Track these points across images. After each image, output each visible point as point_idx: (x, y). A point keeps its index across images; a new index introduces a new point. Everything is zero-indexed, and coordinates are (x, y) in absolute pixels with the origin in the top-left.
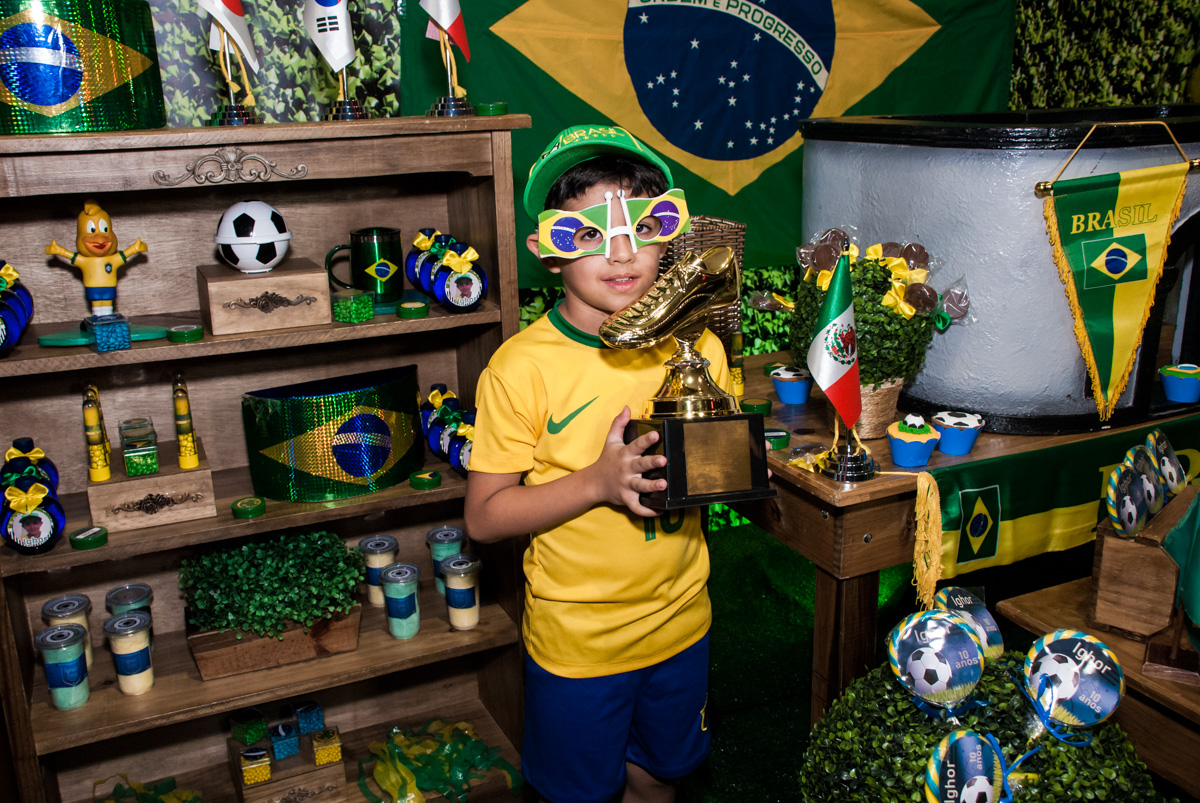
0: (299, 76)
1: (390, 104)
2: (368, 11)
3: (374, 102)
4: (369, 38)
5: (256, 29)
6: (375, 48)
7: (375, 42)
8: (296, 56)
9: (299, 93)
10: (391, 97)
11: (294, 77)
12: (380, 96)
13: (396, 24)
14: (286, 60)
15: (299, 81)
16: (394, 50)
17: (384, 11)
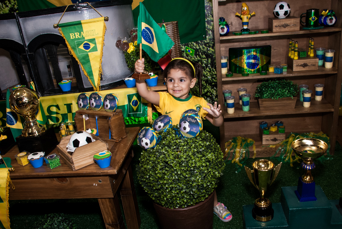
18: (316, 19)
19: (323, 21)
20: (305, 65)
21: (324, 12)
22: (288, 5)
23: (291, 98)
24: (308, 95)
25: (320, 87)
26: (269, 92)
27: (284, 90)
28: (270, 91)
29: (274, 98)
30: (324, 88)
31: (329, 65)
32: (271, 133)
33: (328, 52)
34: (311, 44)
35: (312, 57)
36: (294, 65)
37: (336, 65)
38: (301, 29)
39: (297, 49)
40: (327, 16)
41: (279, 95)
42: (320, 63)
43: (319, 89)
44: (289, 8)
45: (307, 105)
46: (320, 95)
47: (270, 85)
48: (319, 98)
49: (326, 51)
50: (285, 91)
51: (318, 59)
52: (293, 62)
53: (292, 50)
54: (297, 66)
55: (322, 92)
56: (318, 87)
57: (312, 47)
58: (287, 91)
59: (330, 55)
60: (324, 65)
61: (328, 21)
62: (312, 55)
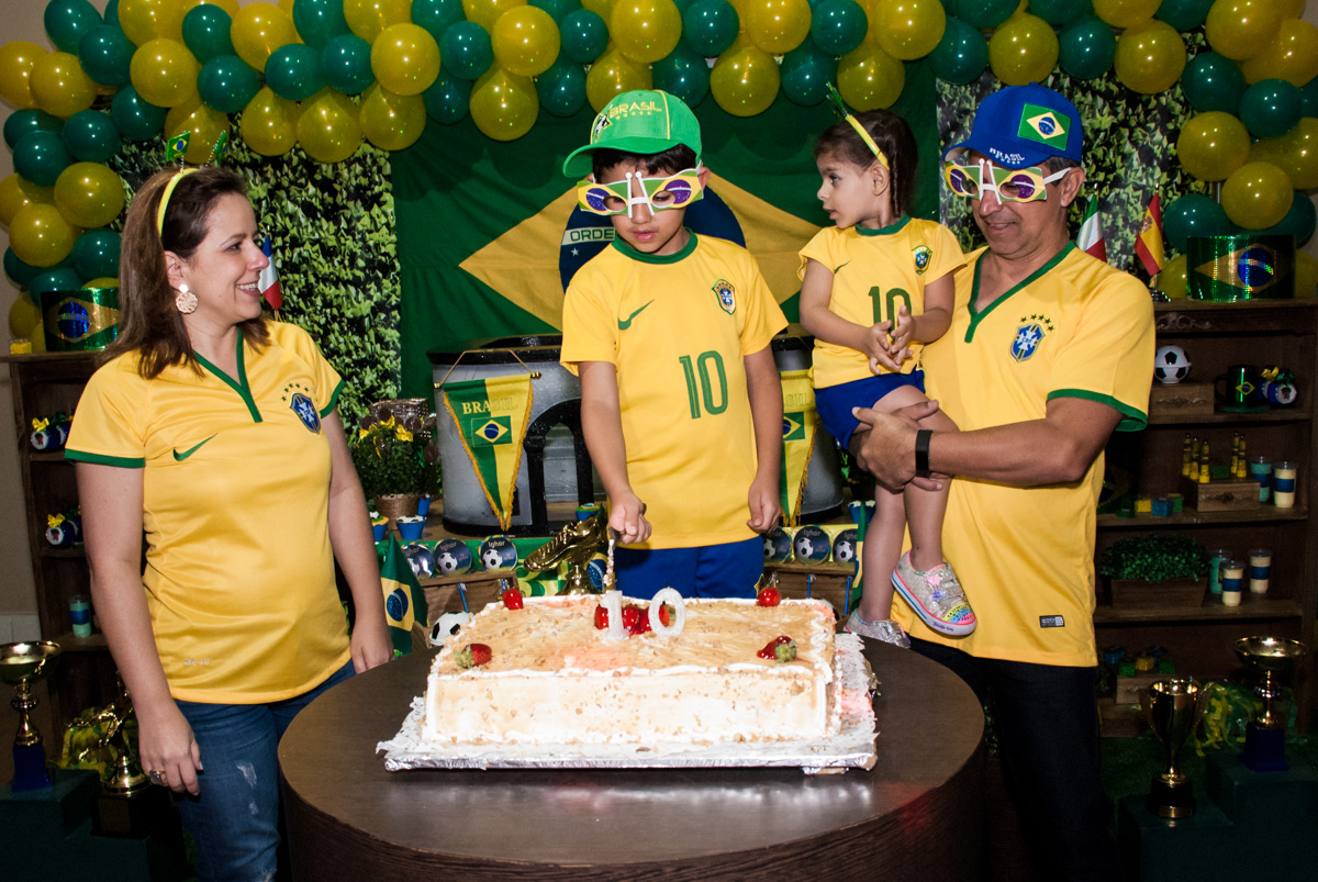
0: (334, 301)
1: (395, 317)
2: (380, 257)
3: (383, 316)
4: (380, 275)
5: (310, 273)
6: (384, 281)
7: (384, 277)
8: (333, 288)
9: (335, 311)
10: (395, 313)
11: (331, 301)
12: (388, 312)
13: (397, 265)
14: (327, 291)
15: (335, 304)
16: (396, 282)
17: (390, 257)
18: (1252, 388)
19: (1265, 393)
20: (1227, 498)
21: (1266, 371)
22: (1186, 355)
23: (1193, 580)
24: (1233, 574)
25: (1263, 555)
26: (1138, 562)
27: (1177, 558)
28: (1140, 559)
29: (1150, 578)
30: (1273, 561)
31: (1284, 500)
32: (1138, 673)
33: (1282, 468)
34: (1238, 447)
35: (1243, 478)
36: (1202, 497)
37: (1304, 500)
38: (1217, 410)
39: (1206, 458)
40: (1276, 383)
41: (1163, 571)
42: (1263, 494)
43: (1261, 562)
44: (1188, 361)
45: (1231, 599)
46: (1262, 578)
47: (1139, 546)
48: (1259, 586)
49: (1276, 465)
50: (1179, 562)
51: (1258, 484)
52: (1197, 489)
53: (1192, 460)
54: (1209, 499)
55: (1268, 568)
56: (1257, 555)
57: (1242, 454)
58: (1184, 561)
59: (1285, 474)
60: (1271, 500)
61: (1279, 395)
62: (1242, 474)
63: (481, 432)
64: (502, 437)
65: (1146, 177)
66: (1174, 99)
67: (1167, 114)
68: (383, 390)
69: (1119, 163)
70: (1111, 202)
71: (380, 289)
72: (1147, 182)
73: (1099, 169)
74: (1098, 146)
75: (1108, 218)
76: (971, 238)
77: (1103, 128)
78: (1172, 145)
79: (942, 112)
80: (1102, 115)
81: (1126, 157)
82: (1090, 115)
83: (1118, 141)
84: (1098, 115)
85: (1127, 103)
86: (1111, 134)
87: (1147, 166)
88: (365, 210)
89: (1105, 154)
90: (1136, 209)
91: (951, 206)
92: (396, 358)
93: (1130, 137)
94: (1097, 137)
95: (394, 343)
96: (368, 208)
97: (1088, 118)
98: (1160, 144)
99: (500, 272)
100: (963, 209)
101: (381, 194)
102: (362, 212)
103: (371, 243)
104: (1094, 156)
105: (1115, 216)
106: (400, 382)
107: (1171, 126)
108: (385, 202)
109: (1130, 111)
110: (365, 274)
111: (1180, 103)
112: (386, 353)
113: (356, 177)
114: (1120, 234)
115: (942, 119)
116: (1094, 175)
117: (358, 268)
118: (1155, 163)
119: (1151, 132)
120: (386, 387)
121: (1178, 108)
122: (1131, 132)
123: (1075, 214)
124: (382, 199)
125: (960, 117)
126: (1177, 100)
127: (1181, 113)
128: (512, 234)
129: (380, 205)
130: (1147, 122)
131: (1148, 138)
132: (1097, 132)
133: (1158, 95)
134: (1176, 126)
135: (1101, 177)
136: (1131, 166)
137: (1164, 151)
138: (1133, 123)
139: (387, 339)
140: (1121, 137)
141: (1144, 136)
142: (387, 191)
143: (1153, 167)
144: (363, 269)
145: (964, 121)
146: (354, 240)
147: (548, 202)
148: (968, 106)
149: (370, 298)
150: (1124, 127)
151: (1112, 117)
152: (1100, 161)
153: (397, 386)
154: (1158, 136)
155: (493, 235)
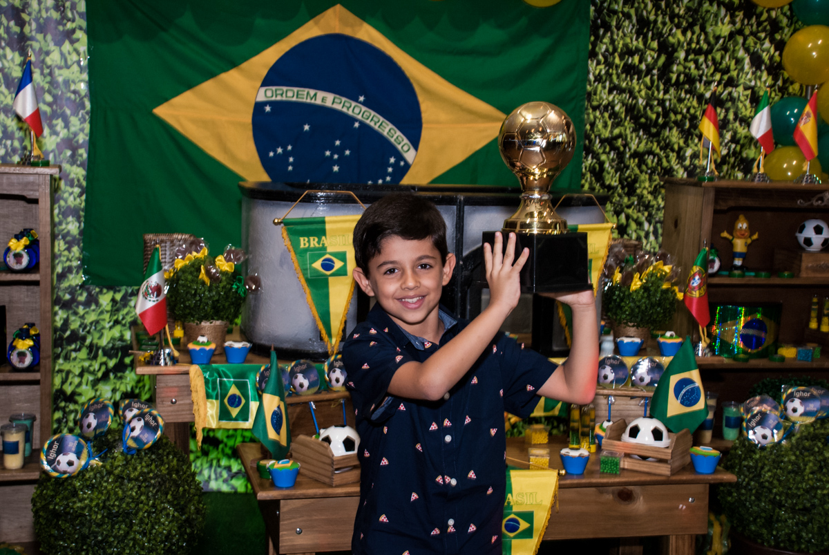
1: (81, 156)
2: (69, 94)
3: (69, 153)
4: (68, 112)
6: (72, 119)
7: (72, 114)
10: (82, 151)
12: (74, 149)
13: (88, 104)
16: (85, 120)
63: (317, 265)
64: (338, 270)
65: (755, 79)
66: (782, 13)
67: (775, 26)
68: (63, 226)
69: (733, 66)
70: (725, 99)
71: (67, 126)
72: (756, 83)
73: (716, 70)
74: (718, 50)
75: (721, 112)
76: (610, 123)
77: (723, 35)
78: (777, 53)
79: (595, 11)
80: (723, 23)
81: (739, 62)
82: (714, 23)
83: (734, 47)
84: (720, 24)
85: (744, 14)
86: (729, 40)
87: (756, 70)
88: (56, 45)
89: (723, 58)
90: (745, 106)
91: (595, 94)
92: (80, 195)
93: (744, 44)
94: (717, 42)
95: (78, 180)
96: (59, 44)
97: (711, 25)
98: (768, 51)
99: (194, 121)
100: (605, 97)
101: (73, 31)
102: (52, 47)
103: (60, 79)
104: (714, 59)
105: (727, 111)
106: (82, 219)
107: (778, 37)
108: (78, 40)
109: (746, 22)
110: (53, 110)
111: (788, 17)
112: (71, 190)
113: (47, 10)
114: (731, 126)
115: (594, 16)
116: (712, 75)
117: (45, 103)
118: (763, 68)
119: (762, 41)
120: (67, 224)
121: (785, 21)
122: (745, 40)
123: (694, 108)
124: (75, 36)
125: (609, 16)
126: (785, 14)
127: (787, 25)
128: (208, 86)
129: (72, 42)
130: (758, 32)
131: (758, 46)
132: (717, 38)
133: (769, 11)
134: (781, 37)
135: (718, 77)
136: (742, 69)
137: (771, 58)
138: (747, 32)
139: (72, 176)
140: (736, 44)
141: (756, 43)
142: (81, 28)
143: (761, 71)
144: (50, 105)
145: (612, 20)
146: (42, 73)
147: (246, 59)
148: (616, 7)
149: (56, 134)
150: (739, 35)
151: (730, 26)
152: (717, 63)
153: (80, 223)
154: (767, 44)
155: (189, 86)
